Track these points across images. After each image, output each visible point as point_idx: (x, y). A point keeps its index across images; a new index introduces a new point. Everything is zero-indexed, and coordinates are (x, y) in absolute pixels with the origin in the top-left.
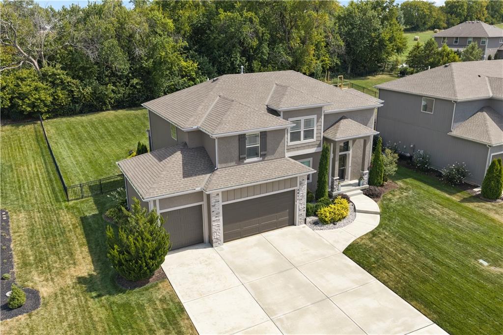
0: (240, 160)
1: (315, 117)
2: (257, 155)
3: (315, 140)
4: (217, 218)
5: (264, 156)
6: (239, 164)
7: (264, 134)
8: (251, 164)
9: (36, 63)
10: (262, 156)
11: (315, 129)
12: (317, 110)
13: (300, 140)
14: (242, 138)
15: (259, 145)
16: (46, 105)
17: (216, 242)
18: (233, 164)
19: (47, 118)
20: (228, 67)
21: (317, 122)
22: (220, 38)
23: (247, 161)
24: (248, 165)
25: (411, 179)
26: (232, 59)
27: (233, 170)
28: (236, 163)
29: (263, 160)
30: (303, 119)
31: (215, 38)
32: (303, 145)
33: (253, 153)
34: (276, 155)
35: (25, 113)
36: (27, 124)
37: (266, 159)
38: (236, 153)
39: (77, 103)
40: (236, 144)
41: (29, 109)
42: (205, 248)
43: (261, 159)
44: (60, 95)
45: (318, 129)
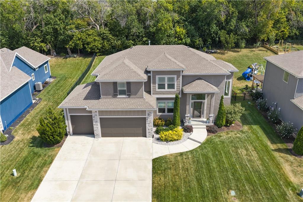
0: (115, 96)
1: (175, 76)
2: (124, 94)
3: (176, 90)
4: (96, 124)
5: (129, 95)
6: (114, 97)
7: (129, 84)
8: (121, 99)
9: (98, 27)
10: (128, 95)
11: (176, 83)
12: (177, 73)
13: (165, 89)
14: (115, 84)
15: (126, 89)
16: (98, 49)
17: (97, 136)
18: (111, 97)
19: (99, 55)
20: (207, 33)
21: (177, 79)
22: (204, 15)
23: (119, 96)
24: (119, 99)
25: (258, 126)
26: (210, 28)
27: (109, 100)
28: (112, 97)
29: (129, 98)
30: (166, 77)
31: (200, 15)
32: (167, 92)
33: (122, 92)
34: (137, 96)
35: (88, 52)
36: (89, 58)
37: (131, 97)
38: (112, 91)
39: (114, 49)
40: (112, 87)
41: (89, 50)
42: (92, 137)
43: (128, 97)
44: (106, 44)
45: (178, 83)
